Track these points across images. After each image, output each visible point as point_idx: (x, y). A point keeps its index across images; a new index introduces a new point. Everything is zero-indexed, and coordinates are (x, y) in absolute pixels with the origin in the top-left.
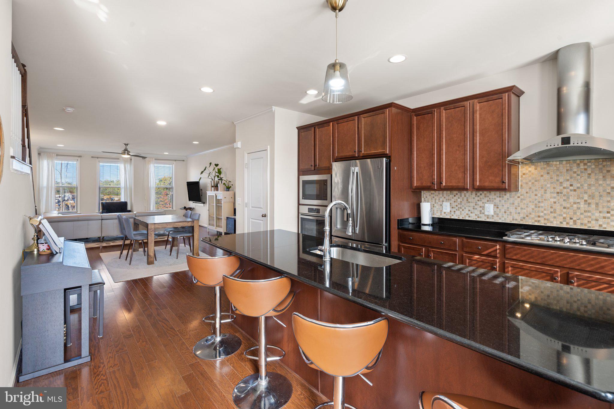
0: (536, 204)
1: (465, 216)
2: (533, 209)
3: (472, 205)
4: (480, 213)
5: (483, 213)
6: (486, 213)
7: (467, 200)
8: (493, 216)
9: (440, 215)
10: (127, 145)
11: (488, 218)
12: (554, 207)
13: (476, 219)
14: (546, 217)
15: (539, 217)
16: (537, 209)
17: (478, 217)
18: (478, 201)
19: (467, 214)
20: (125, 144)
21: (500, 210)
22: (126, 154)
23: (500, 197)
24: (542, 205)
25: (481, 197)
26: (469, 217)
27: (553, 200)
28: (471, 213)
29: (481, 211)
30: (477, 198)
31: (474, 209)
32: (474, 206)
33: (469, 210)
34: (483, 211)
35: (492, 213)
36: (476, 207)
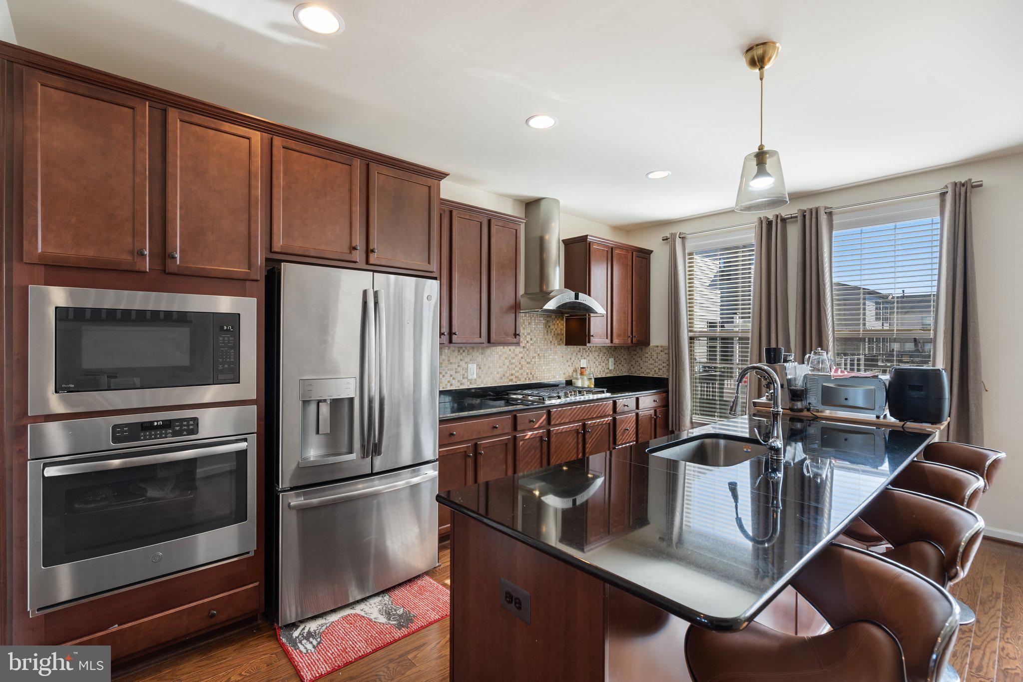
0: (510, 361)
1: (446, 385)
2: (508, 367)
3: (455, 366)
4: (463, 378)
5: (467, 378)
6: (470, 377)
7: (449, 361)
8: (475, 380)
11: (471, 383)
12: (522, 363)
13: (459, 387)
14: (517, 374)
15: (512, 375)
16: (510, 366)
17: (461, 384)
18: (461, 360)
19: (449, 382)
21: (482, 371)
23: (482, 354)
24: (514, 361)
25: (464, 354)
26: (451, 385)
27: (521, 355)
28: (454, 379)
29: (463, 375)
30: (459, 357)
31: (456, 372)
32: (456, 369)
33: (451, 376)
34: (466, 376)
35: (475, 376)
36: (459, 369)
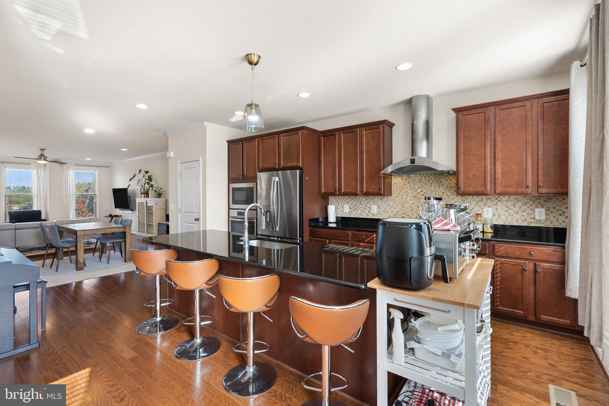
0: (402, 205)
1: (359, 215)
2: (400, 208)
3: (363, 206)
4: (369, 213)
5: (371, 212)
6: (372, 212)
7: (360, 203)
8: (376, 214)
9: (342, 215)
10: (44, 150)
11: (373, 216)
12: (412, 206)
13: (366, 217)
14: (408, 214)
15: (404, 214)
16: (402, 208)
17: (367, 215)
18: (367, 203)
19: (360, 214)
20: (41, 149)
21: (381, 209)
22: (42, 159)
23: (381, 200)
24: (405, 205)
25: (369, 200)
26: (362, 215)
27: (411, 202)
28: (363, 212)
29: (369, 211)
30: (366, 201)
31: (364, 209)
32: (364, 207)
33: (362, 211)
34: (370, 211)
35: (376, 212)
36: (366, 208)
